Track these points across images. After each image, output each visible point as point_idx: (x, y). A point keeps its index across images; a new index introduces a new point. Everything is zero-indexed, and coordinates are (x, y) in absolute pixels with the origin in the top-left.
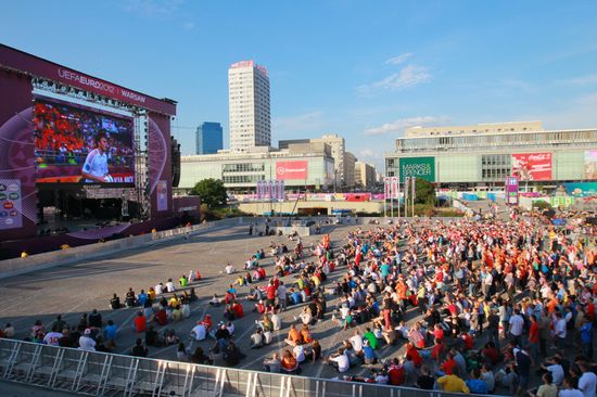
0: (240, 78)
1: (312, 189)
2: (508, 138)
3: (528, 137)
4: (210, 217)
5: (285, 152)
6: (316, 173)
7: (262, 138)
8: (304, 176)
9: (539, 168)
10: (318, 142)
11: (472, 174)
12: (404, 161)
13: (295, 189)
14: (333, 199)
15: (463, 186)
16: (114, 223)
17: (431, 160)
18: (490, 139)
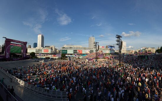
0: (40, 37)
1: (49, 54)
2: (77, 48)
3: (79, 48)
4: (32, 58)
5: (45, 48)
6: (50, 51)
7: (42, 46)
8: (48, 52)
9: (80, 52)
10: (51, 47)
11: (72, 53)
12: (63, 50)
13: (46, 54)
14: (51, 56)
15: (71, 54)
16: (18, 58)
17: (67, 50)
18: (75, 48)
